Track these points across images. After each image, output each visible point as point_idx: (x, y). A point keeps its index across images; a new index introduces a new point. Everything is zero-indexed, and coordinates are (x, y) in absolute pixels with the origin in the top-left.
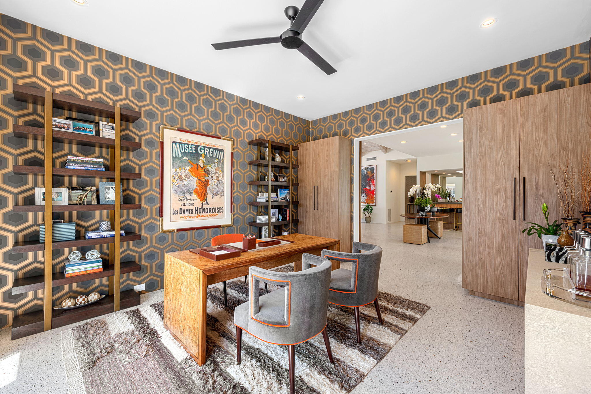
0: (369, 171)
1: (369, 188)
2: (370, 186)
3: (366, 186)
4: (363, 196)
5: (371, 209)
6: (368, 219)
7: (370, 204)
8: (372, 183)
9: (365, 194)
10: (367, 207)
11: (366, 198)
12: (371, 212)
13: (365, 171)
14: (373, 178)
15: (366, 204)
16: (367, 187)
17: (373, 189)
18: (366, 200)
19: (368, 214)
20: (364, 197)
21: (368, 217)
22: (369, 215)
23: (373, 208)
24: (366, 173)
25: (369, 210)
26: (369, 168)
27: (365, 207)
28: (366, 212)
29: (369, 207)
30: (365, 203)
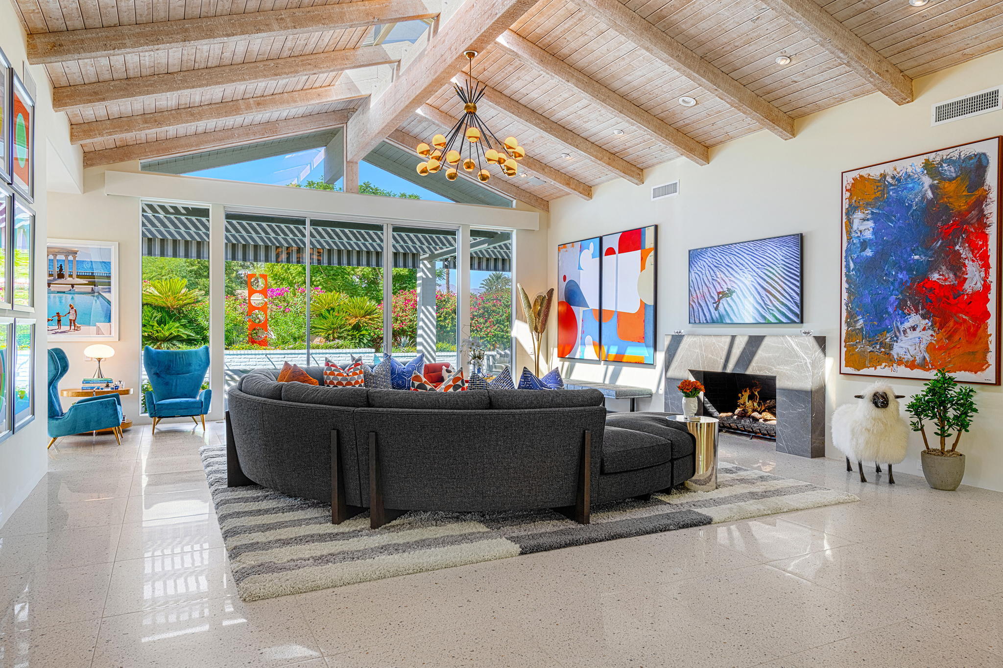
0: (950, 180)
1: (951, 279)
2: (957, 267)
3: (932, 266)
4: (914, 328)
5: (966, 406)
6: (944, 465)
7: (959, 376)
8: (973, 248)
9: (924, 317)
10: (932, 391)
11: (927, 337)
12: (962, 424)
13: (927, 181)
14: (982, 216)
15: (932, 375)
16: (935, 276)
17: (979, 286)
18: (930, 348)
19: (943, 435)
20: (917, 333)
21: (942, 452)
22: (949, 443)
23: (980, 398)
24: (930, 195)
25: (951, 413)
26: (950, 161)
27: (919, 390)
28: (930, 425)
29: (954, 391)
30: (923, 366)
